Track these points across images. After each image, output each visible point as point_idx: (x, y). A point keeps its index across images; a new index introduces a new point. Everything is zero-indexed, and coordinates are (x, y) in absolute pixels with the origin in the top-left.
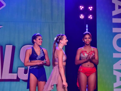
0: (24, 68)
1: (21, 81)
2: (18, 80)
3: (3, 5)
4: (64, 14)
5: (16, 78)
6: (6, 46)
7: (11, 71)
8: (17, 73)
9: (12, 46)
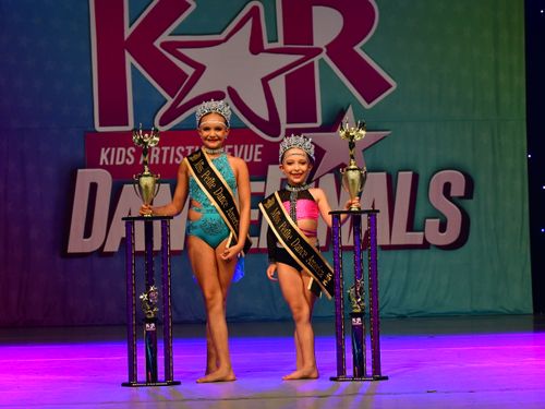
0: (438, 220)
1: (432, 248)
2: (426, 245)
3: (390, 86)
4: (524, 100)
5: (420, 242)
6: (400, 173)
7: (410, 227)
8: (423, 231)
9: (411, 173)
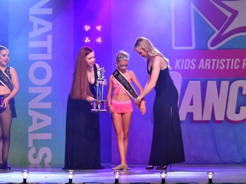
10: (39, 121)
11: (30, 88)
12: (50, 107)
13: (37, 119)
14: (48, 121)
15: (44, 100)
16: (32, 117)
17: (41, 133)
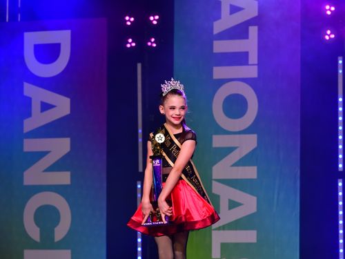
10: (233, 205)
11: (214, 136)
12: (255, 176)
13: (230, 201)
14: (249, 204)
15: (243, 162)
16: (219, 196)
17: (236, 229)
